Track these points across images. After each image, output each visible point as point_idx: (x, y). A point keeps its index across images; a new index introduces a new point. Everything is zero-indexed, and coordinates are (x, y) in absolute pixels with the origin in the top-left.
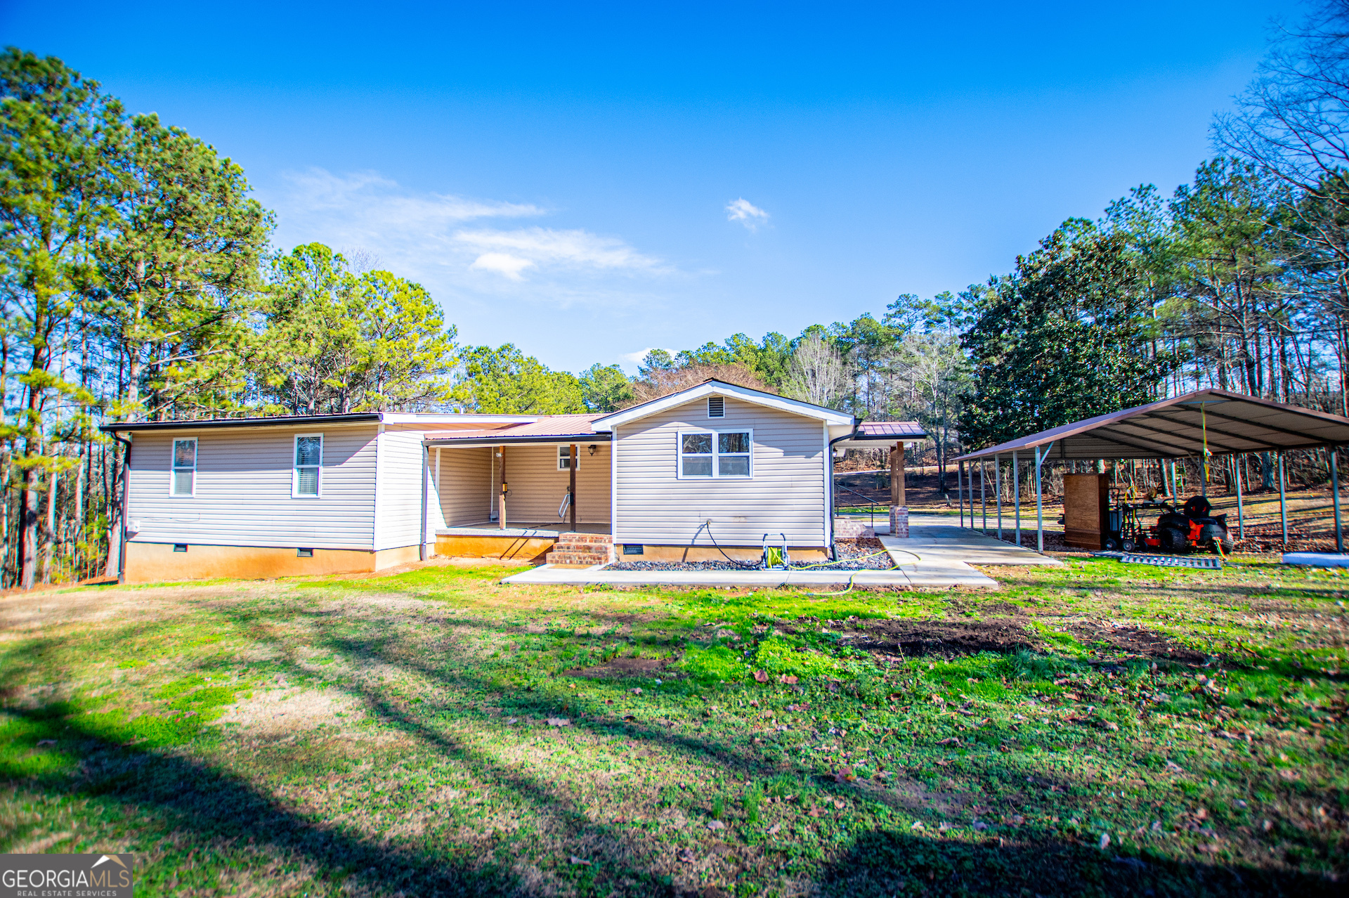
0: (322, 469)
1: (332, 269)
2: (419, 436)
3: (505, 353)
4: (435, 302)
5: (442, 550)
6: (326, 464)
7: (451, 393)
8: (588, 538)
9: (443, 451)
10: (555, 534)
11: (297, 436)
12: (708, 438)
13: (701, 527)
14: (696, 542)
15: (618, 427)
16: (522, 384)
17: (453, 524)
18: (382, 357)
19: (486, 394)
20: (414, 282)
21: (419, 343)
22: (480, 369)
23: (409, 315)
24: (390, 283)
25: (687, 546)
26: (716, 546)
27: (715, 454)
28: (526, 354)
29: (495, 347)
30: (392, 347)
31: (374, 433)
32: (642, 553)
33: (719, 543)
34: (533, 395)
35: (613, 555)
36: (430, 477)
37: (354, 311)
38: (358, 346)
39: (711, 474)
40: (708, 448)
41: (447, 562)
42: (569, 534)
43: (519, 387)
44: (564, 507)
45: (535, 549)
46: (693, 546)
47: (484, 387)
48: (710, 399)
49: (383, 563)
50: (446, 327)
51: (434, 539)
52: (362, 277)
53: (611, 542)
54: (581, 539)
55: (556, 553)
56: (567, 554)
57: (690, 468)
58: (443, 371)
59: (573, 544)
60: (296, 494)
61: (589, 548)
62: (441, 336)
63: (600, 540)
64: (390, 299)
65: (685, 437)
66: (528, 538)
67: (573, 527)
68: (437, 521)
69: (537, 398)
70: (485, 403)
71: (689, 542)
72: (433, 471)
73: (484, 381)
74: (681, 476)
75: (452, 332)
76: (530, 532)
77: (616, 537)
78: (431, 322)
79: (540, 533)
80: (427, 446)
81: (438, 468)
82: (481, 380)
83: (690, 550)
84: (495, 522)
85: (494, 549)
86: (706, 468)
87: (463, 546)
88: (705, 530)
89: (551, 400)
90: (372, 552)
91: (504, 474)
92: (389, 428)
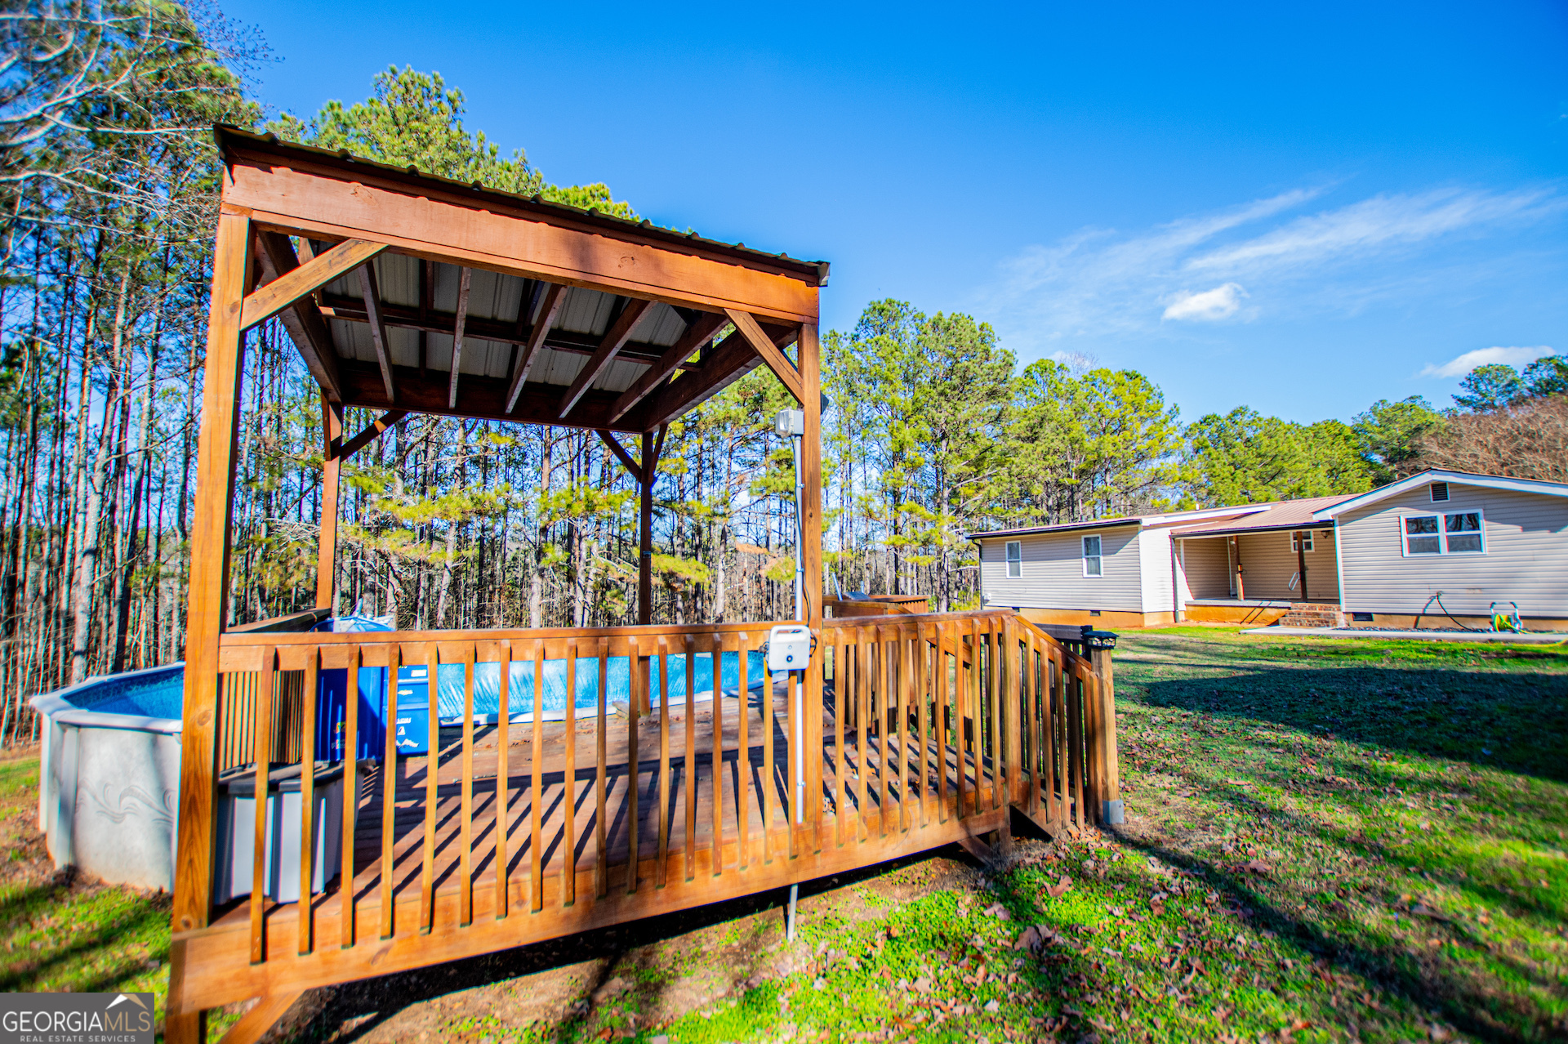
0: (1102, 558)
1: (1056, 379)
2: (1167, 531)
3: (1237, 419)
4: (1153, 385)
5: (1190, 616)
6: (1103, 554)
7: (1178, 475)
8: (1318, 607)
9: (1185, 541)
10: (1288, 604)
11: (1083, 537)
12: (1434, 520)
13: (1432, 599)
14: (1427, 611)
15: (1340, 516)
16: (1262, 451)
17: (1197, 597)
18: (1108, 451)
19: (1217, 470)
20: (1129, 370)
21: (1142, 430)
22: (1208, 443)
23: (1129, 406)
24: (1108, 380)
25: (1418, 615)
26: (1447, 615)
27: (1442, 534)
28: (1265, 415)
29: (1224, 413)
30: (1117, 440)
31: (1136, 532)
32: (1371, 619)
33: (1450, 612)
34: (1278, 463)
35: (1342, 621)
36: (1177, 562)
37: (1079, 413)
38: (1087, 445)
39: (1438, 551)
40: (1435, 529)
41: (1195, 624)
42: (1300, 604)
43: (1259, 455)
44: (1294, 582)
45: (1271, 617)
46: (1424, 615)
47: (1215, 462)
48: (1433, 486)
49: (1149, 622)
50: (1165, 409)
51: (1184, 608)
52: (1082, 380)
53: (1339, 610)
54: (1312, 608)
55: (1288, 618)
56: (1297, 618)
57: (1416, 546)
58: (1167, 454)
59: (1304, 611)
60: (1085, 575)
61: (1318, 614)
62: (1162, 418)
63: (1330, 609)
64: (1109, 395)
65: (1408, 521)
66: (1264, 607)
67: (1305, 599)
68: (1185, 595)
69: (1285, 465)
70: (1218, 479)
71: (1420, 611)
72: (1179, 557)
73: (1214, 456)
74: (1406, 553)
75: (1174, 412)
76: (1265, 603)
77: (1344, 607)
78: (1151, 408)
79: (1274, 604)
80: (1173, 538)
81: (1182, 554)
82: (1210, 455)
83: (1422, 619)
84: (1235, 596)
85: (1234, 616)
86: (1434, 547)
87: (1208, 614)
88: (1436, 600)
89: (1306, 465)
90: (1141, 613)
91: (1238, 557)
92: (1146, 528)
